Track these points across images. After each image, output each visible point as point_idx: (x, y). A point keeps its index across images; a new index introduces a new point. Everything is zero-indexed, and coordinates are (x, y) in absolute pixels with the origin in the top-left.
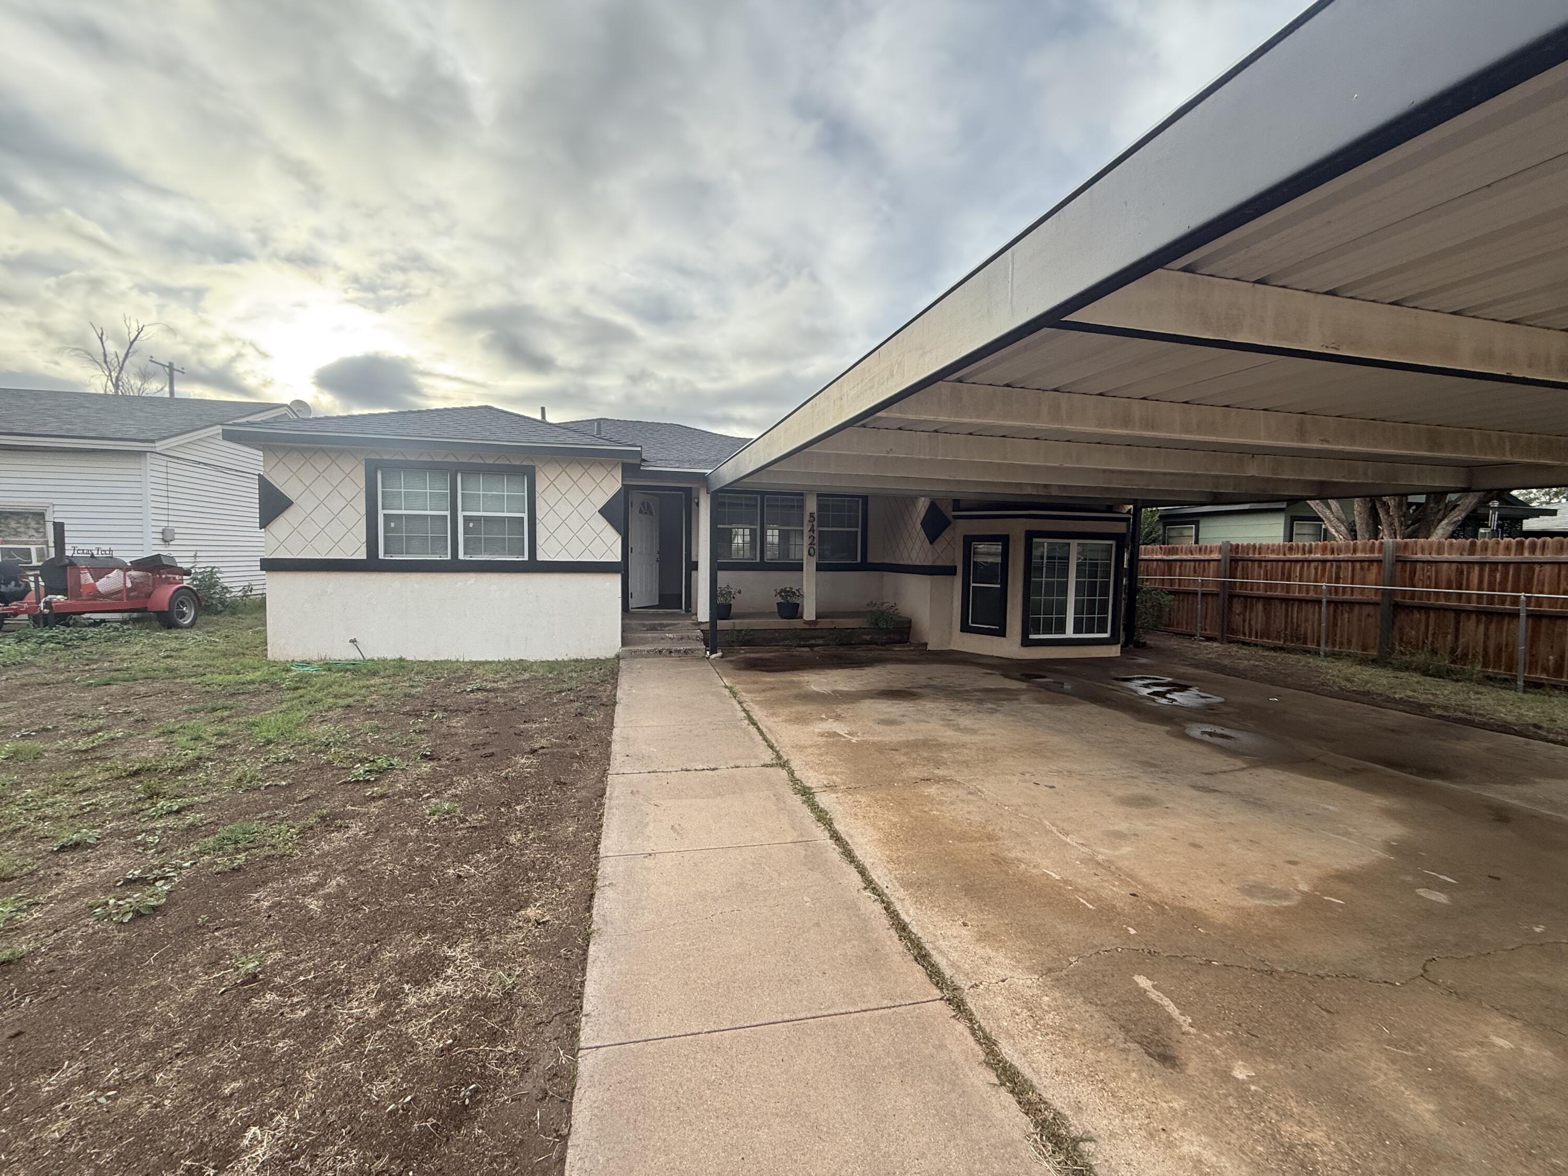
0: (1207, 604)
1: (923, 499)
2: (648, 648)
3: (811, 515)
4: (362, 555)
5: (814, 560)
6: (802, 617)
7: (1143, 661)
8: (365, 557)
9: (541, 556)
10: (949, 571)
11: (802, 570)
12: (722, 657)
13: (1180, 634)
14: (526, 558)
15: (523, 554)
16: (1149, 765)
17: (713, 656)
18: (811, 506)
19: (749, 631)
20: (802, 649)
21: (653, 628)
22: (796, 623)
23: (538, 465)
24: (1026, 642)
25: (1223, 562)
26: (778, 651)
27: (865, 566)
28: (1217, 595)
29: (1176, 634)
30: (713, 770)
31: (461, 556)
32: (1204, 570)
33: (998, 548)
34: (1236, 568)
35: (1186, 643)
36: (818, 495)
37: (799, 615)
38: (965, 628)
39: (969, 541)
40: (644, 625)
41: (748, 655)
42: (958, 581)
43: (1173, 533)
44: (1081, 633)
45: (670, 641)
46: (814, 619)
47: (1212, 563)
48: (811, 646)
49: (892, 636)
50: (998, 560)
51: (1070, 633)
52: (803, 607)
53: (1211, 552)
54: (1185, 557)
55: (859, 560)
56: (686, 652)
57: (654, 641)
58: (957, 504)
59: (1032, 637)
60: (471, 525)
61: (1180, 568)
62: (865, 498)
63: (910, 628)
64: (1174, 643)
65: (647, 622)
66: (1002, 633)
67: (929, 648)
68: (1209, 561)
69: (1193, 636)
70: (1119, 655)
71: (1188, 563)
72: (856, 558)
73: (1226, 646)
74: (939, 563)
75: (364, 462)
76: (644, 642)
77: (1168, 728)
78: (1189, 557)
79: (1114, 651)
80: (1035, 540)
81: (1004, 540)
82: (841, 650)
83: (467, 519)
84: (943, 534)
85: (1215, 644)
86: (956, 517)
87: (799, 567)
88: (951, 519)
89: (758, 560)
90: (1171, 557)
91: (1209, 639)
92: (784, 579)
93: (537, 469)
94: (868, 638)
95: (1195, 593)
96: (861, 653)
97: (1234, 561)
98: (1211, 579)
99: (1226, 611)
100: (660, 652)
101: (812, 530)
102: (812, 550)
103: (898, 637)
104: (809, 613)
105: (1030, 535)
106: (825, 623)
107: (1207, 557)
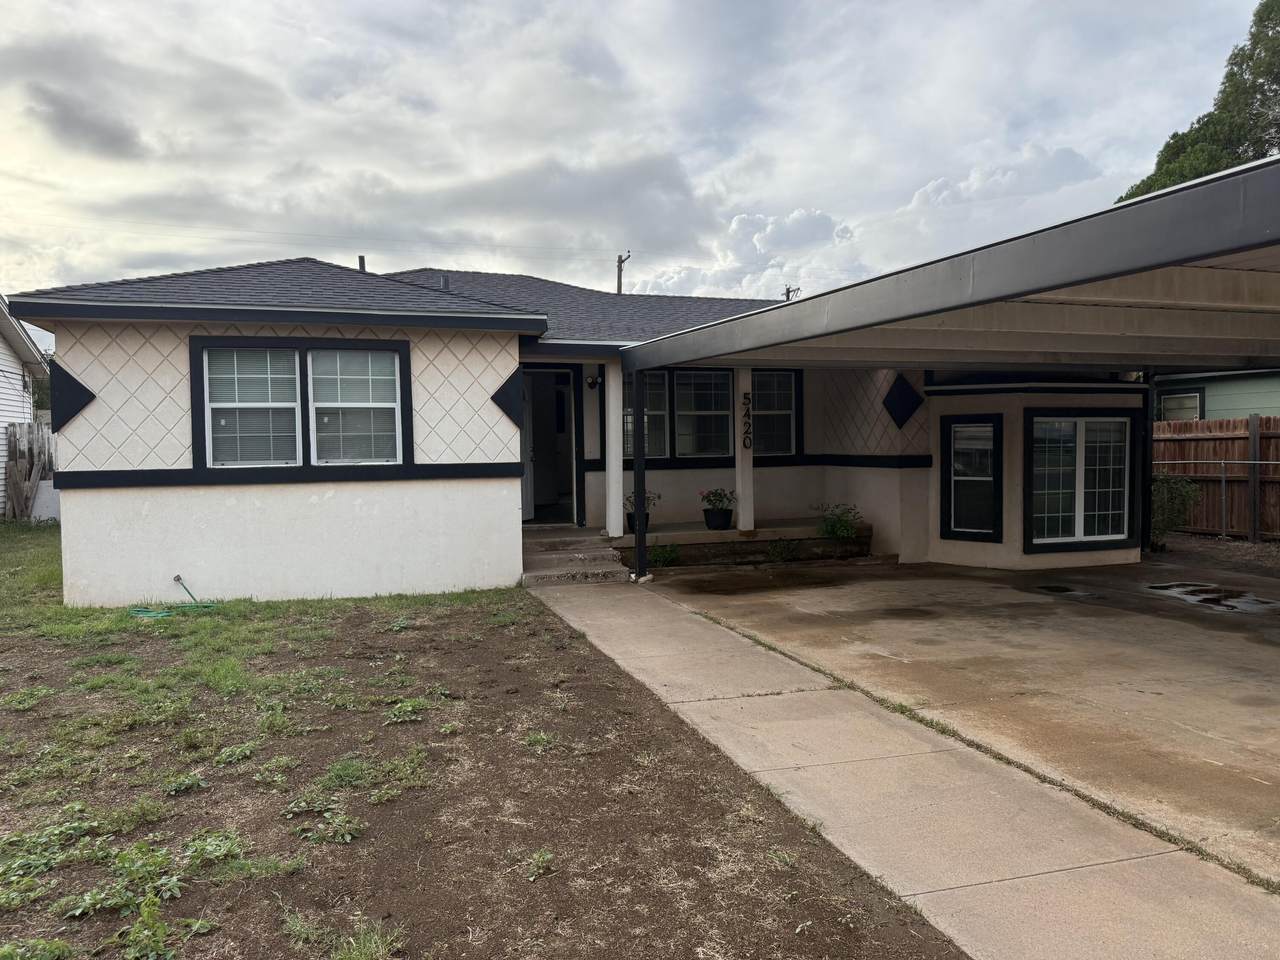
0: (1233, 494)
1: (885, 371)
2: (555, 572)
3: (746, 395)
4: (186, 463)
5: (750, 454)
6: (735, 527)
7: (1169, 566)
8: (191, 467)
9: (420, 458)
10: (922, 461)
11: (734, 466)
12: (653, 580)
13: (1200, 534)
14: (399, 461)
15: (394, 456)
16: (1246, 670)
17: (642, 579)
18: (744, 384)
19: (675, 547)
20: (745, 567)
21: (553, 548)
22: (728, 535)
23: (414, 340)
24: (1029, 549)
25: (1251, 440)
26: (716, 571)
27: (802, 459)
28: (1247, 482)
29: (1194, 534)
30: (778, 694)
31: (314, 461)
32: (1227, 451)
33: (987, 430)
34: (1269, 448)
35: (1209, 544)
36: (753, 370)
37: (732, 524)
38: (946, 534)
39: (947, 423)
40: (541, 545)
41: (681, 577)
42: (934, 475)
43: (1172, 404)
44: (1094, 534)
45: (580, 563)
46: (752, 528)
47: (1236, 442)
48: (755, 563)
49: (849, 548)
50: (989, 446)
51: (1080, 536)
52: (737, 514)
53: (1235, 428)
54: (1201, 435)
55: (793, 452)
56: (605, 575)
57: (560, 563)
58: (929, 376)
59: (1036, 541)
60: (326, 420)
61: (1196, 449)
62: (799, 373)
63: (870, 537)
64: (1194, 544)
65: (545, 540)
66: (997, 537)
67: (900, 561)
68: (1233, 439)
69: (1216, 535)
70: (1139, 561)
71: (1206, 444)
72: (789, 450)
73: (1260, 545)
74: (910, 452)
75: (187, 340)
76: (547, 565)
77: (1247, 635)
78: (1207, 435)
79: (1133, 556)
80: (1036, 419)
81: (996, 420)
82: (794, 566)
83: (320, 412)
84: (915, 415)
85: (1247, 545)
86: (929, 393)
87: (730, 463)
88: (924, 396)
89: (668, 455)
90: (1183, 436)
91: (1236, 538)
92: (711, 479)
93: (412, 345)
94: (818, 550)
95: (1218, 481)
96: (817, 569)
97: (1265, 438)
98: (1235, 463)
99: (1258, 502)
100: (574, 577)
101: (747, 415)
102: (748, 441)
103: (855, 549)
104: (745, 520)
105: (1030, 413)
106: (766, 534)
107: (1230, 434)
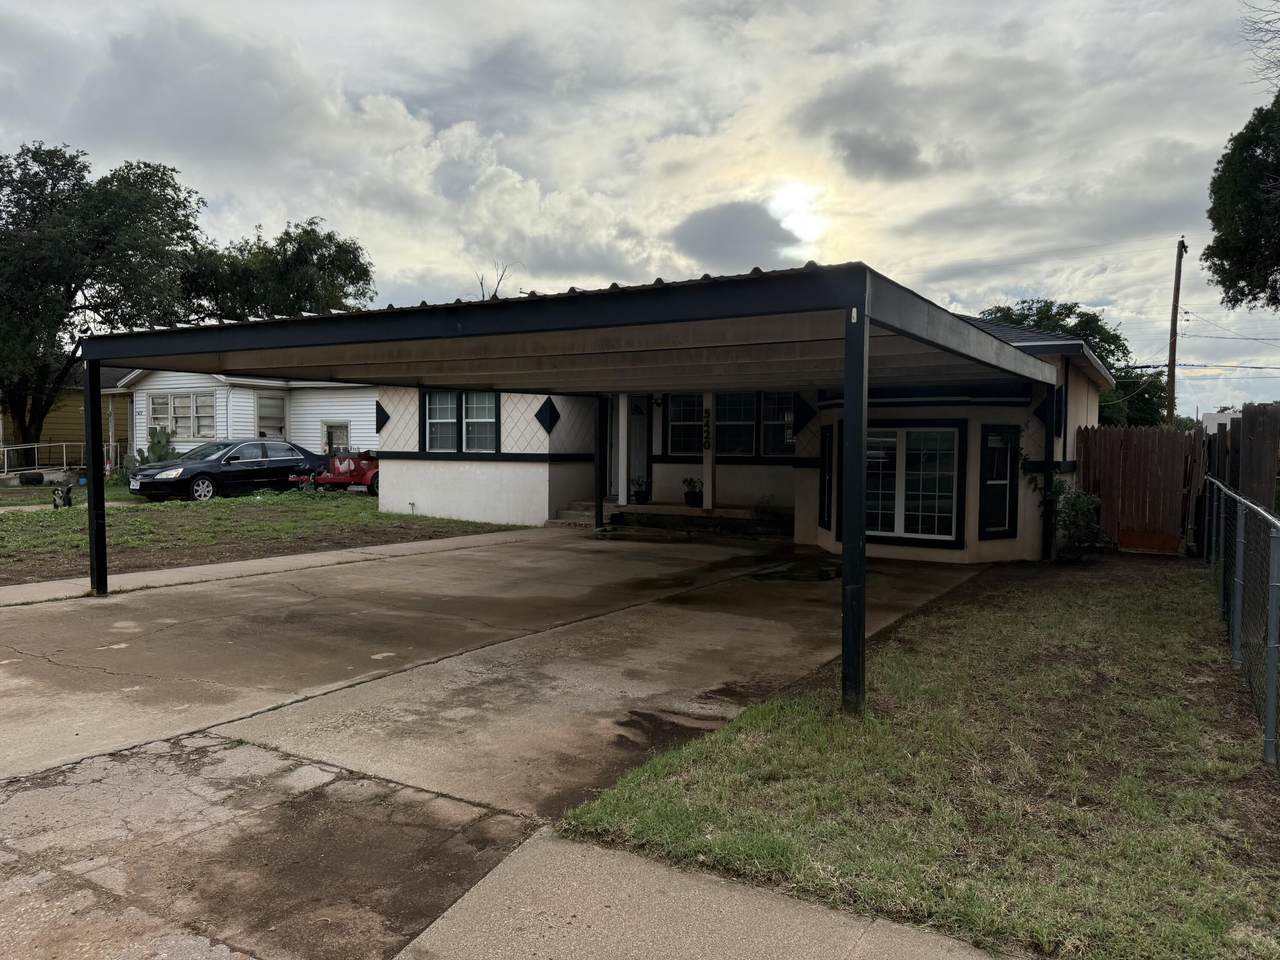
3: (707, 411)
4: (414, 447)
5: (712, 454)
6: (701, 506)
8: (417, 451)
9: (504, 450)
10: (811, 463)
11: (702, 463)
14: (495, 451)
18: (708, 403)
31: (464, 450)
36: (714, 393)
37: (699, 503)
39: (824, 432)
42: (817, 473)
46: (711, 508)
51: (899, 532)
52: (703, 497)
58: (821, 394)
60: (470, 428)
66: (830, 527)
74: (804, 457)
83: (468, 424)
84: (808, 426)
86: (821, 408)
87: (699, 461)
88: (816, 409)
92: (688, 471)
100: (569, 524)
101: (706, 425)
102: (707, 444)
104: (707, 503)
106: (719, 512)
